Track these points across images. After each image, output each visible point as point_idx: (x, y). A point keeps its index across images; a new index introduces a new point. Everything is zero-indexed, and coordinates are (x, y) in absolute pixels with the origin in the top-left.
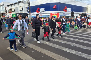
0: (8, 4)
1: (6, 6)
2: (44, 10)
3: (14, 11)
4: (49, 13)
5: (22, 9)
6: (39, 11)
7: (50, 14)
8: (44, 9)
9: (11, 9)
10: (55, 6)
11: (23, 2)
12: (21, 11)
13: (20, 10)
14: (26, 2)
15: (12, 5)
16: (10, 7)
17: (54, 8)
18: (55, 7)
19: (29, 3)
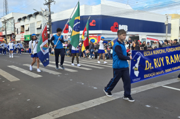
0: (19, 18)
1: (16, 21)
3: (28, 30)
5: (39, 27)
6: (67, 30)
9: (23, 26)
10: (93, 21)
11: (41, 14)
12: (38, 30)
14: (45, 14)
15: (25, 18)
16: (22, 23)
17: (91, 24)
18: (94, 23)
19: (50, 16)
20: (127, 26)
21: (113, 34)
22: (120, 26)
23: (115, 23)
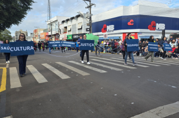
0: (63, 20)
1: (60, 23)
2: (113, 28)
3: (70, 31)
4: (121, 33)
5: (80, 27)
6: (105, 30)
7: (122, 35)
8: (113, 26)
9: (66, 28)
11: (82, 17)
13: (79, 29)
14: (86, 16)
15: (68, 20)
16: (65, 25)
17: (129, 24)
18: (132, 23)
19: (90, 18)
20: (164, 25)
21: (150, 33)
22: (157, 24)
23: (153, 22)
